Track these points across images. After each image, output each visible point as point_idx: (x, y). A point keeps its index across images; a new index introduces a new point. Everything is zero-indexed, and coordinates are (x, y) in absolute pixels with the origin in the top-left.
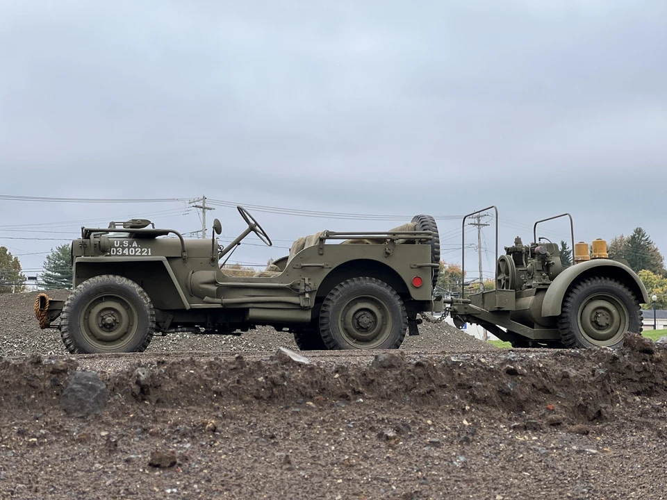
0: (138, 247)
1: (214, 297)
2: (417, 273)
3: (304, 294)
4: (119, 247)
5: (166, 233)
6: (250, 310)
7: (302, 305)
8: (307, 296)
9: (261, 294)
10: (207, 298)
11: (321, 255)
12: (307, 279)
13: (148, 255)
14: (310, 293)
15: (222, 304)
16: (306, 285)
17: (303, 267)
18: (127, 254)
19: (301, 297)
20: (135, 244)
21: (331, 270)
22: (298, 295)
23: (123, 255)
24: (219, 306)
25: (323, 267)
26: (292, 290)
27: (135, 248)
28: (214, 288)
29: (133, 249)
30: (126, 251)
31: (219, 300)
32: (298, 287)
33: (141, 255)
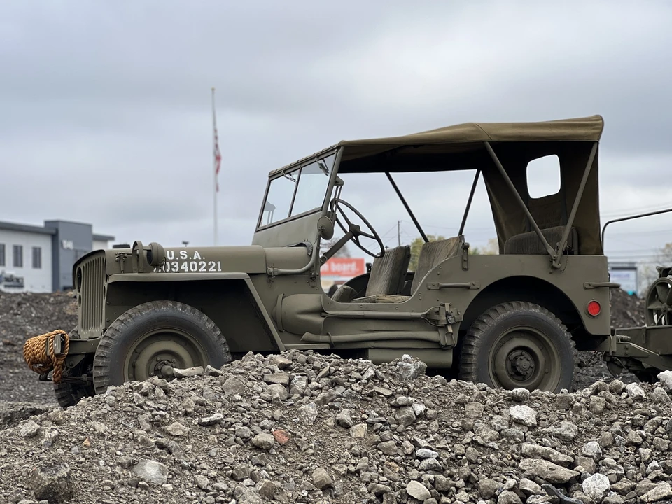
0: (202, 260)
1: (318, 333)
2: (592, 296)
3: (445, 327)
4: (175, 260)
6: (370, 351)
7: (442, 343)
8: (450, 330)
9: (384, 329)
10: (307, 335)
11: (466, 270)
12: (447, 305)
13: (217, 271)
14: (453, 325)
15: (330, 343)
16: (447, 314)
17: (441, 288)
18: (186, 270)
19: (441, 332)
21: (478, 292)
22: (437, 329)
23: (181, 271)
25: (468, 288)
26: (429, 321)
28: (319, 320)
29: (195, 263)
30: (185, 266)
31: (326, 338)
32: (437, 317)
33: (207, 271)
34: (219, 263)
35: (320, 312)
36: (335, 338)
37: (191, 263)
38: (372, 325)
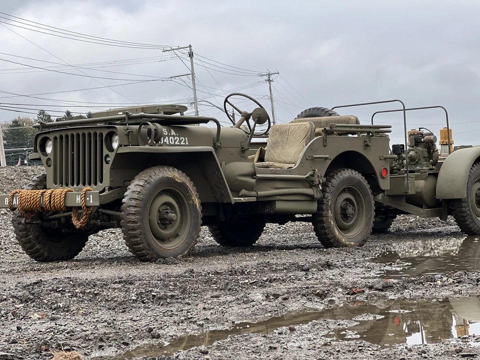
0: (177, 136)
5: (206, 121)
9: (284, 186)
10: (244, 192)
15: (257, 197)
18: (168, 143)
19: (315, 189)
20: (173, 133)
24: (254, 199)
26: (309, 182)
27: (174, 136)
29: (173, 138)
31: (254, 193)
32: (313, 179)
34: (186, 138)
35: (253, 175)
36: (261, 193)
37: (170, 138)
38: (279, 185)
